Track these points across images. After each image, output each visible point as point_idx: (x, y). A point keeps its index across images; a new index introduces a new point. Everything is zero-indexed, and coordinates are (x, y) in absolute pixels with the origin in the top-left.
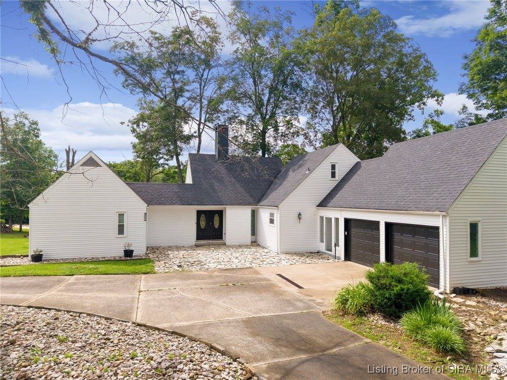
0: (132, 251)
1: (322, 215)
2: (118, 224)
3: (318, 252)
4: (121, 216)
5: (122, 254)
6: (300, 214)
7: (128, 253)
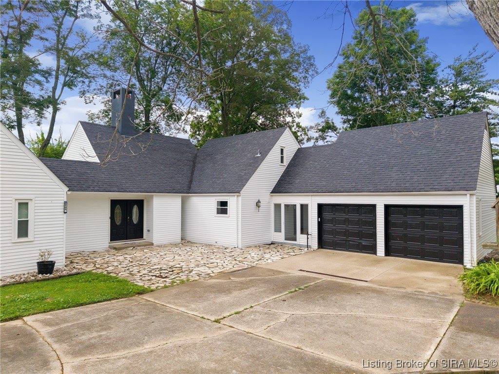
0: (52, 264)
1: (278, 202)
2: (17, 220)
3: (272, 244)
4: (23, 206)
5: (35, 269)
6: (259, 202)
7: (46, 267)
